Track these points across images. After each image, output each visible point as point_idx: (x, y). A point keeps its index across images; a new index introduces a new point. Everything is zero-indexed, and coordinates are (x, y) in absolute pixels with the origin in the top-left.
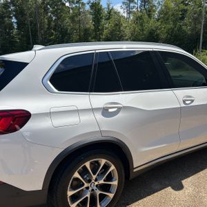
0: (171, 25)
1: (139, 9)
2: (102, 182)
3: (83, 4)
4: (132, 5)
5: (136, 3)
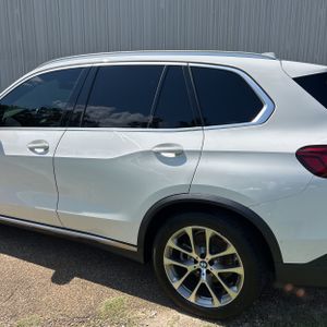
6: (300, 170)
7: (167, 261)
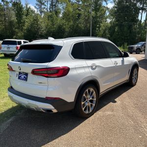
0: (72, 23)
1: (48, 10)
2: (91, 99)
3: (7, 2)
4: (43, 6)
5: (45, 5)
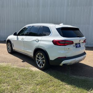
6: (52, 43)
7: (36, 59)
